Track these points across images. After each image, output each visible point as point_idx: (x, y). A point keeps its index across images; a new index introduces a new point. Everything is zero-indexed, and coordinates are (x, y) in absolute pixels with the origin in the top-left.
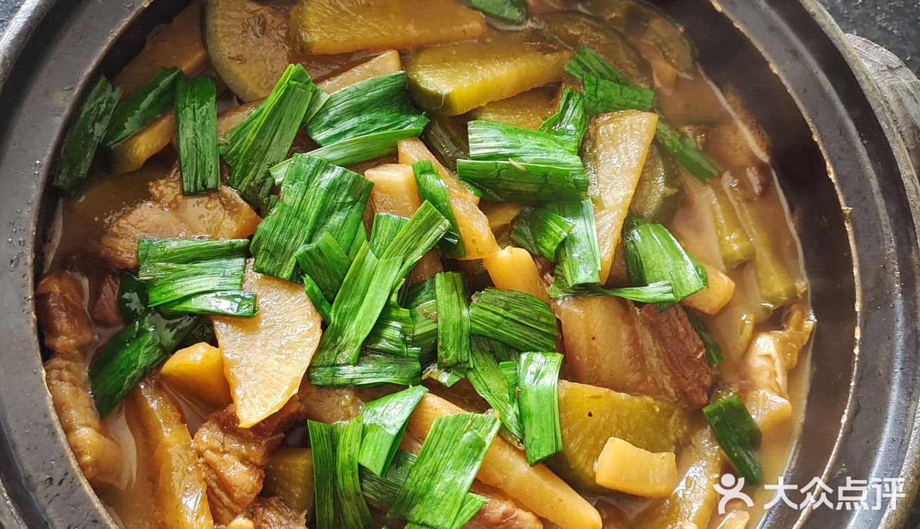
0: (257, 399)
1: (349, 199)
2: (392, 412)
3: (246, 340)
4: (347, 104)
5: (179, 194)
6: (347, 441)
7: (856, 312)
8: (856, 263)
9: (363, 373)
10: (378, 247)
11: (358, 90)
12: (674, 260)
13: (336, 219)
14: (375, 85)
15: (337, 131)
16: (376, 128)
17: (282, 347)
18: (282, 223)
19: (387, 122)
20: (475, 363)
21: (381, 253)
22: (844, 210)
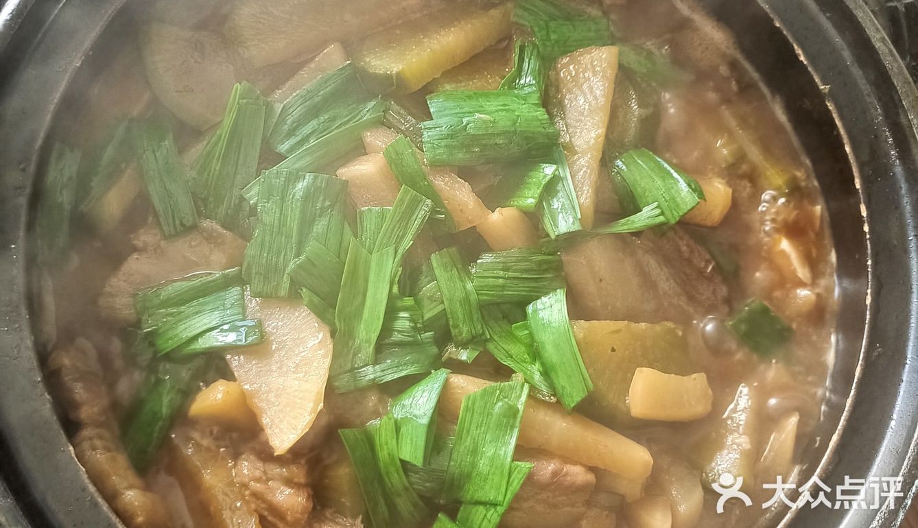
0: (285, 423)
1: (327, 203)
2: (420, 402)
3: (261, 367)
4: (302, 108)
5: (161, 240)
6: (383, 440)
7: (858, 190)
8: (846, 140)
9: (383, 371)
10: (368, 243)
11: (309, 92)
12: (664, 181)
13: (320, 227)
14: (326, 83)
15: (298, 138)
16: (337, 125)
17: (297, 365)
18: (267, 244)
19: (347, 116)
20: (491, 332)
21: (372, 247)
22: (822, 89)
